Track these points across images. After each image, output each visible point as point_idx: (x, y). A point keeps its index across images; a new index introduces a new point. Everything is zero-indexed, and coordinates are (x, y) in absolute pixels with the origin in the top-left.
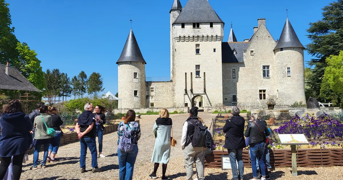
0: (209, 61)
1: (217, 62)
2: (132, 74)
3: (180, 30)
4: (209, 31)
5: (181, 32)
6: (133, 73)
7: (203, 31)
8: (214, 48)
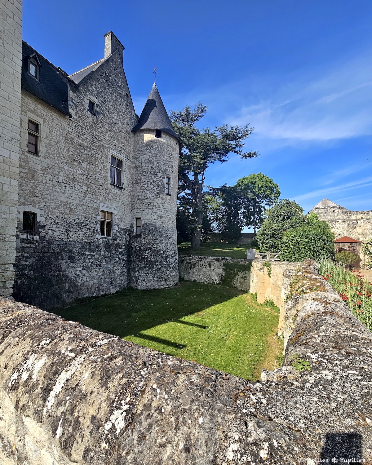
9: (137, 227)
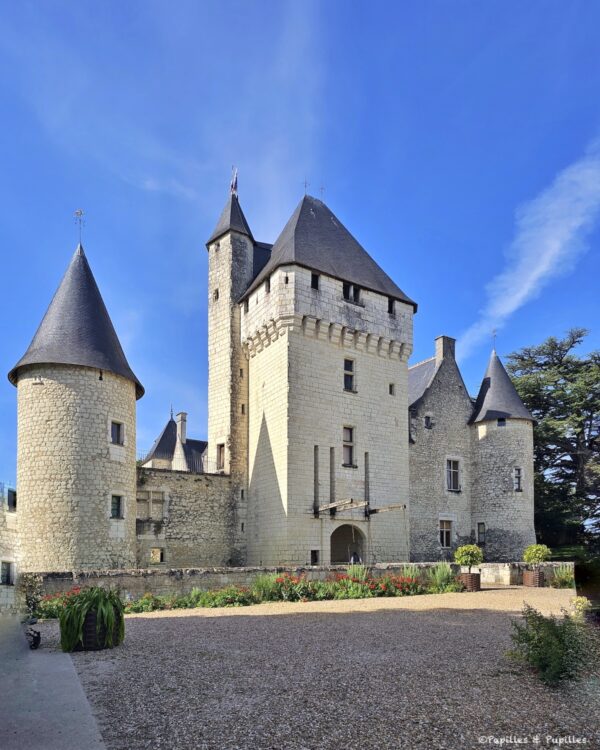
0: (377, 420)
1: (397, 425)
2: (106, 423)
3: (307, 294)
4: (386, 324)
5: (309, 301)
6: (109, 423)
7: (370, 319)
8: (392, 382)
9: (479, 533)
